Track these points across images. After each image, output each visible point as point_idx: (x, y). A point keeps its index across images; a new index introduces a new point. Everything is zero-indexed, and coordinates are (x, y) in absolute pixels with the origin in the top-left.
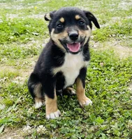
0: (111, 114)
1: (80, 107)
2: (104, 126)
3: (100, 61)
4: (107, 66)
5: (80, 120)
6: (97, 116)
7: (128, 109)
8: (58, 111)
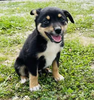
0: (79, 86)
1: (55, 82)
2: (73, 95)
3: (69, 48)
4: (74, 51)
5: (56, 91)
6: (68, 88)
7: (91, 82)
8: (39, 85)
